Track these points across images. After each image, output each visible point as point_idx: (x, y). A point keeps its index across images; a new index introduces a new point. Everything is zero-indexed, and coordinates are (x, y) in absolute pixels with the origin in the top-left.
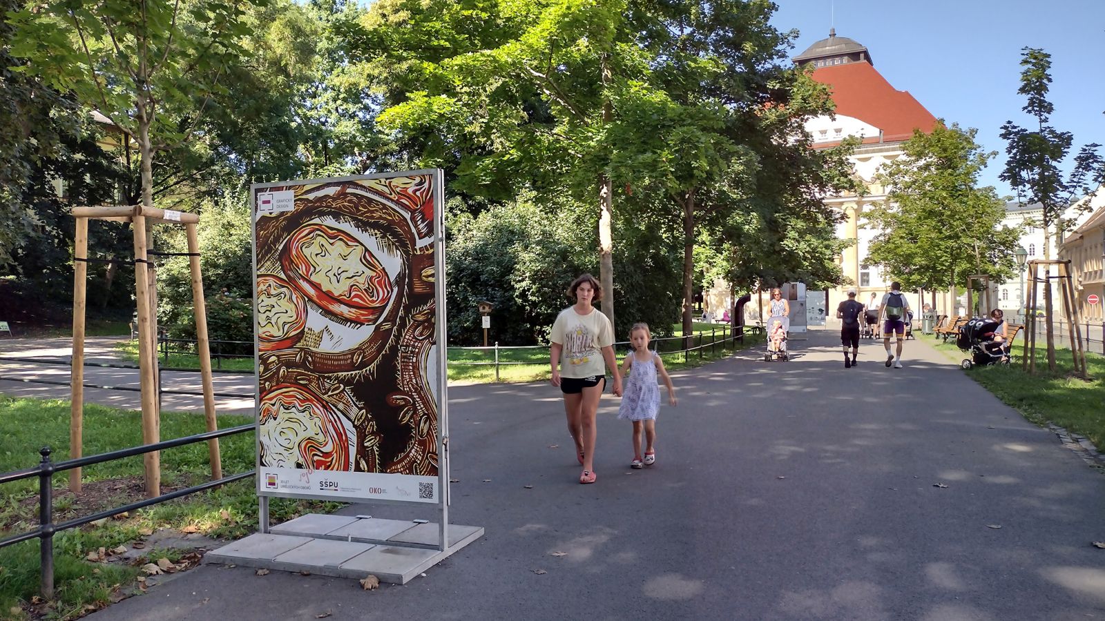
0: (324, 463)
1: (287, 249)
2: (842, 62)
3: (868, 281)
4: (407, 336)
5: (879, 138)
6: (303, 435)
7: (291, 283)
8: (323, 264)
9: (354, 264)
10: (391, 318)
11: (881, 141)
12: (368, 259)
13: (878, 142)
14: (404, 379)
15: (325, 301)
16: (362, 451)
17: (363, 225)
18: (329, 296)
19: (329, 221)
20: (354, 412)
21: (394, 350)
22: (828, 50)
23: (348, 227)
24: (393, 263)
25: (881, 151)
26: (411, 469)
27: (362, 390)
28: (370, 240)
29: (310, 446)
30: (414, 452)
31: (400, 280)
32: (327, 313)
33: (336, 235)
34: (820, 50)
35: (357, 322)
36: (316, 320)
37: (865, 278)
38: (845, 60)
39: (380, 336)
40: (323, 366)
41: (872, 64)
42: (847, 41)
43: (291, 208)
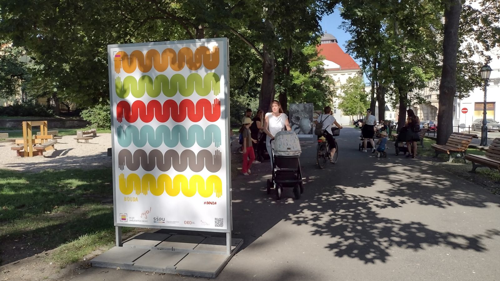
5: (340, 68)
22: (325, 38)
25: (340, 72)
37: (335, 111)
38: (330, 42)
41: (337, 43)
42: (332, 36)
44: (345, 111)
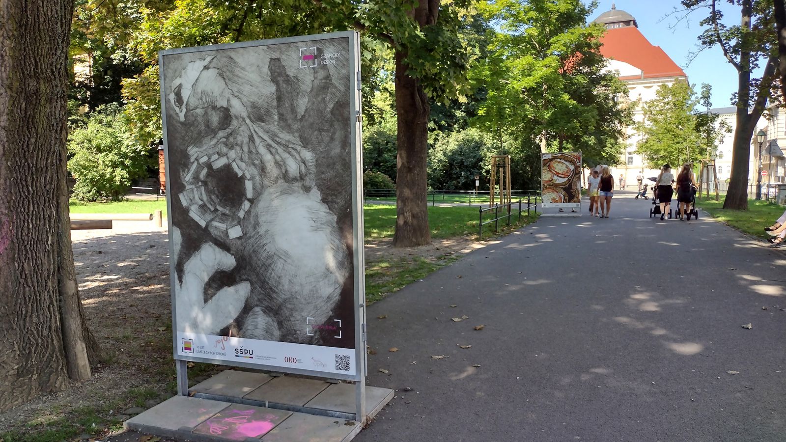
0: (557, 202)
1: (549, 165)
2: (619, 26)
3: (632, 162)
4: (574, 180)
5: (641, 75)
6: (552, 197)
7: (550, 171)
8: (557, 167)
9: (564, 167)
10: (571, 177)
11: (642, 78)
12: (567, 167)
13: (640, 78)
14: (574, 187)
15: (557, 174)
16: (565, 199)
17: (566, 161)
18: (559, 173)
19: (559, 160)
20: (563, 193)
21: (572, 182)
22: (611, 18)
23: (563, 161)
24: (572, 167)
25: (642, 83)
26: (574, 202)
27: (565, 189)
28: (567, 163)
29: (554, 199)
30: (575, 199)
31: (573, 171)
32: (558, 176)
33: (560, 162)
34: (606, 18)
35: (564, 178)
36: (555, 177)
37: (630, 160)
38: (621, 25)
39: (569, 180)
40: (557, 185)
41: (637, 27)
42: (623, 13)
43: (551, 158)
44: (652, 159)
